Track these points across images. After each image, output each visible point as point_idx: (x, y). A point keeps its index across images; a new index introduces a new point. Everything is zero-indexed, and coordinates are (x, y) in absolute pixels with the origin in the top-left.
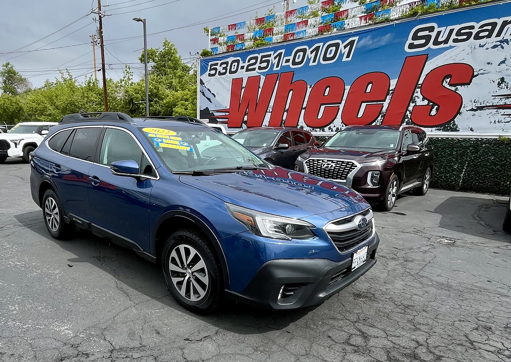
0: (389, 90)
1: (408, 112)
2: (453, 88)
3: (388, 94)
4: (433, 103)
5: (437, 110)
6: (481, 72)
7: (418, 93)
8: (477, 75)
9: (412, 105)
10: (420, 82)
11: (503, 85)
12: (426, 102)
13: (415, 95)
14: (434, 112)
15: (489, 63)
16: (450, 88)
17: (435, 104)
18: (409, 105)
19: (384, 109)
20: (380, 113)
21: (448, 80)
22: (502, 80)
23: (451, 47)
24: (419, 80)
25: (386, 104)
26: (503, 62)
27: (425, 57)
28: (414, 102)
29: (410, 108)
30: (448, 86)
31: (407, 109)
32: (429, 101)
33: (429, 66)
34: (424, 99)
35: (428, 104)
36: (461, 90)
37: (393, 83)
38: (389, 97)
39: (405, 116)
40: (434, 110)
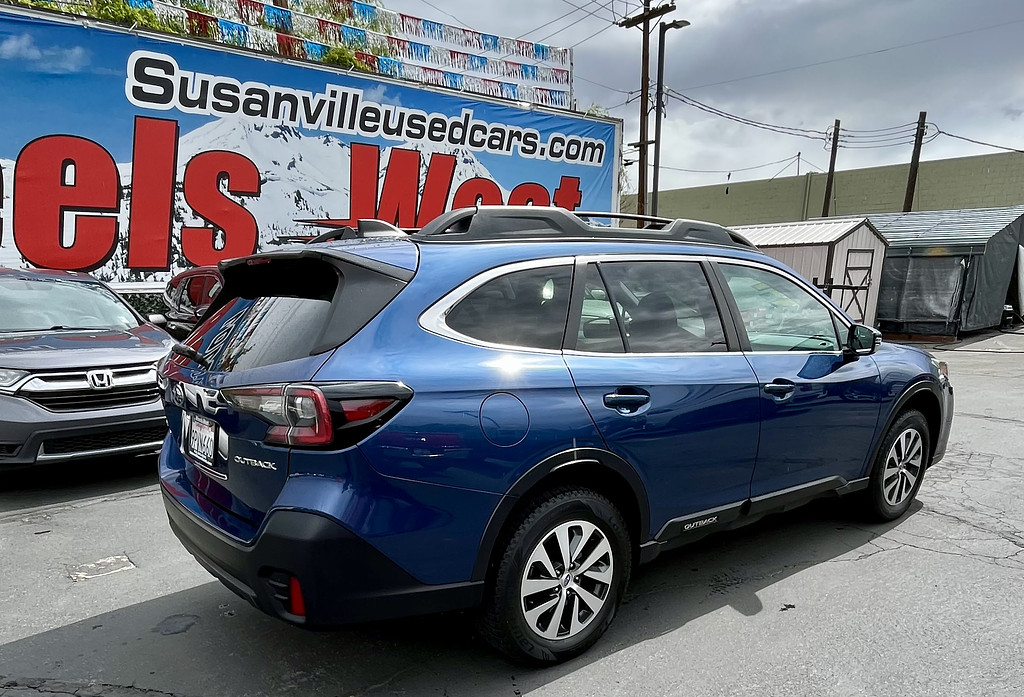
0: (120, 188)
1: (174, 241)
2: (237, 200)
3: (120, 196)
4: (214, 225)
5: (224, 238)
6: (269, 176)
7: (181, 202)
8: (265, 181)
9: (177, 226)
10: (180, 178)
11: (301, 203)
12: (200, 223)
13: (177, 204)
14: (219, 244)
15: (275, 163)
16: (232, 197)
17: (217, 227)
18: (171, 226)
19: (123, 229)
20: (116, 240)
21: (226, 182)
22: (298, 193)
23: (213, 118)
24: (175, 174)
25: (123, 217)
26: (292, 165)
27: (172, 129)
28: (180, 219)
29: (177, 232)
30: (228, 195)
31: (171, 235)
32: (207, 221)
33: (189, 146)
34: (196, 214)
35: (206, 227)
36: (250, 204)
37: (125, 171)
38: (124, 204)
39: (171, 250)
40: (219, 237)
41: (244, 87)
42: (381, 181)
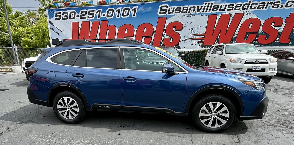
0: (153, 32)
2: (177, 32)
3: (153, 33)
4: (171, 37)
5: (172, 40)
6: (185, 26)
7: (165, 33)
8: (184, 27)
9: (163, 38)
10: (165, 28)
11: (192, 31)
12: (168, 37)
13: (164, 34)
14: (171, 41)
15: (187, 22)
16: (176, 31)
17: (171, 38)
18: (162, 38)
19: (152, 40)
20: (151, 42)
21: (175, 28)
22: (192, 29)
23: (174, 15)
24: (164, 28)
25: (153, 37)
26: (192, 22)
27: (166, 18)
28: (164, 37)
29: (163, 39)
30: (175, 31)
31: (161, 40)
32: (169, 37)
33: (168, 22)
34: (167, 35)
35: (169, 38)
36: (180, 32)
37: (155, 28)
38: (154, 35)
39: (161, 43)
40: (171, 40)
41: (182, 7)
42: (216, 23)
